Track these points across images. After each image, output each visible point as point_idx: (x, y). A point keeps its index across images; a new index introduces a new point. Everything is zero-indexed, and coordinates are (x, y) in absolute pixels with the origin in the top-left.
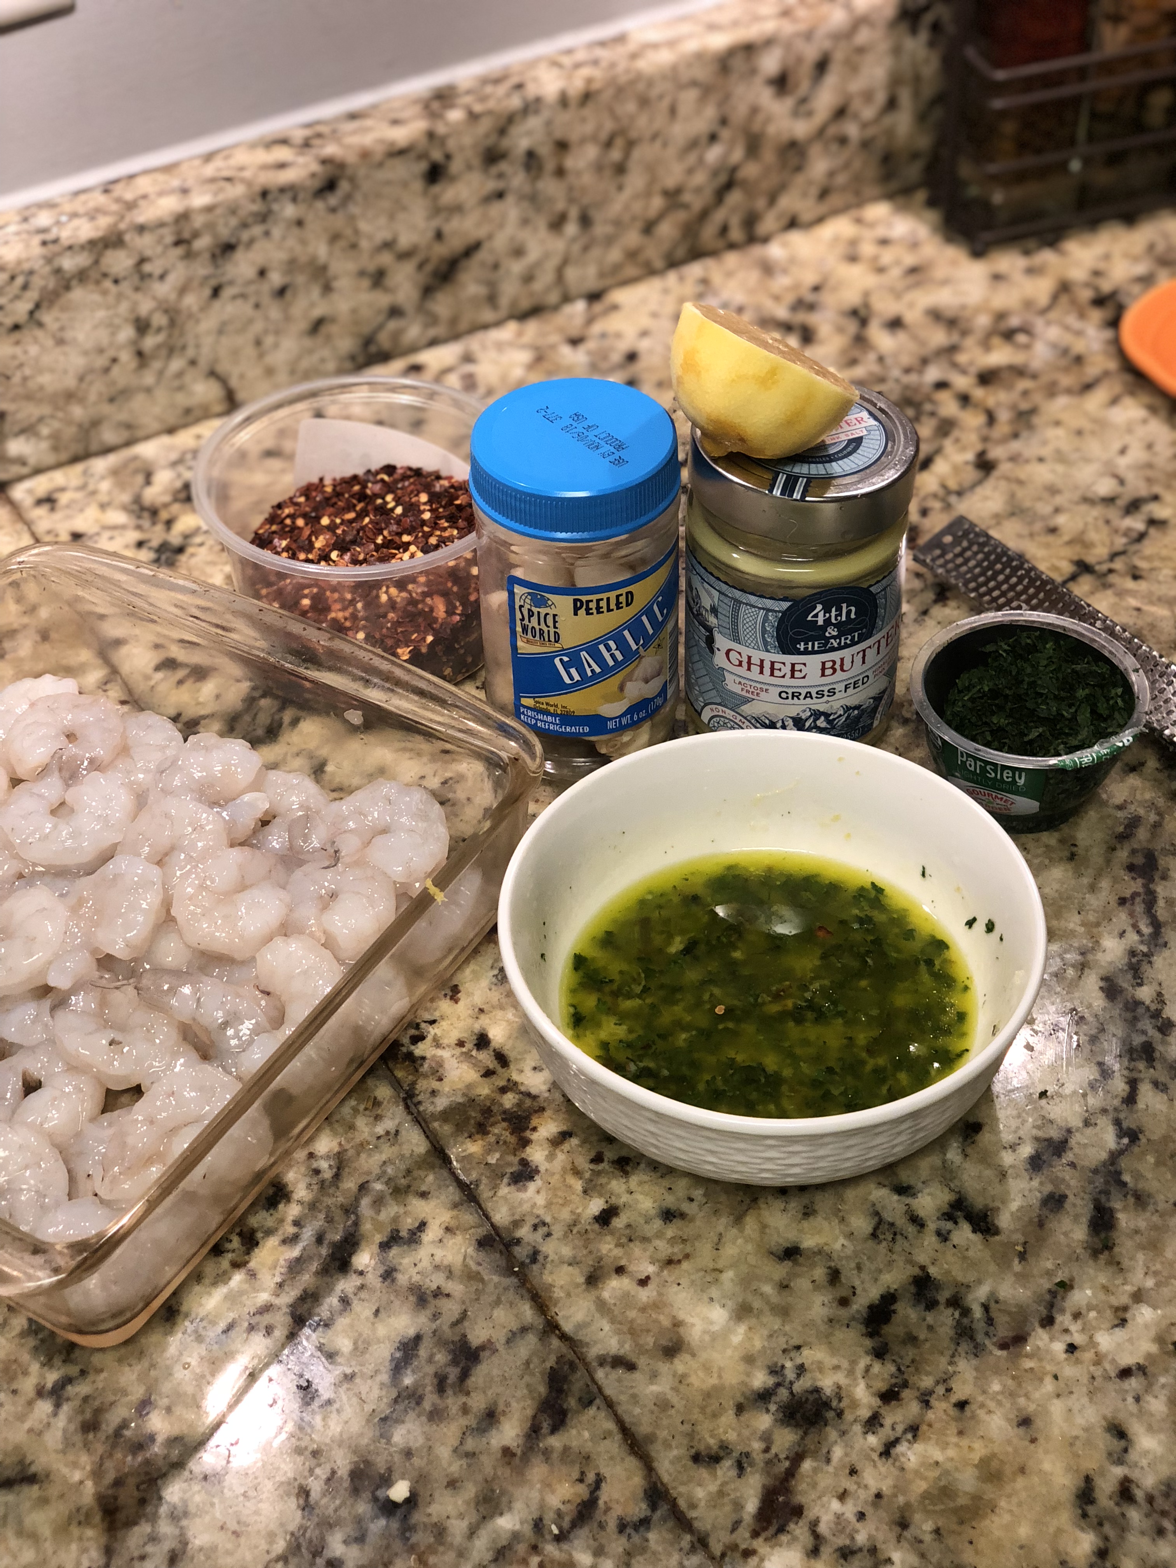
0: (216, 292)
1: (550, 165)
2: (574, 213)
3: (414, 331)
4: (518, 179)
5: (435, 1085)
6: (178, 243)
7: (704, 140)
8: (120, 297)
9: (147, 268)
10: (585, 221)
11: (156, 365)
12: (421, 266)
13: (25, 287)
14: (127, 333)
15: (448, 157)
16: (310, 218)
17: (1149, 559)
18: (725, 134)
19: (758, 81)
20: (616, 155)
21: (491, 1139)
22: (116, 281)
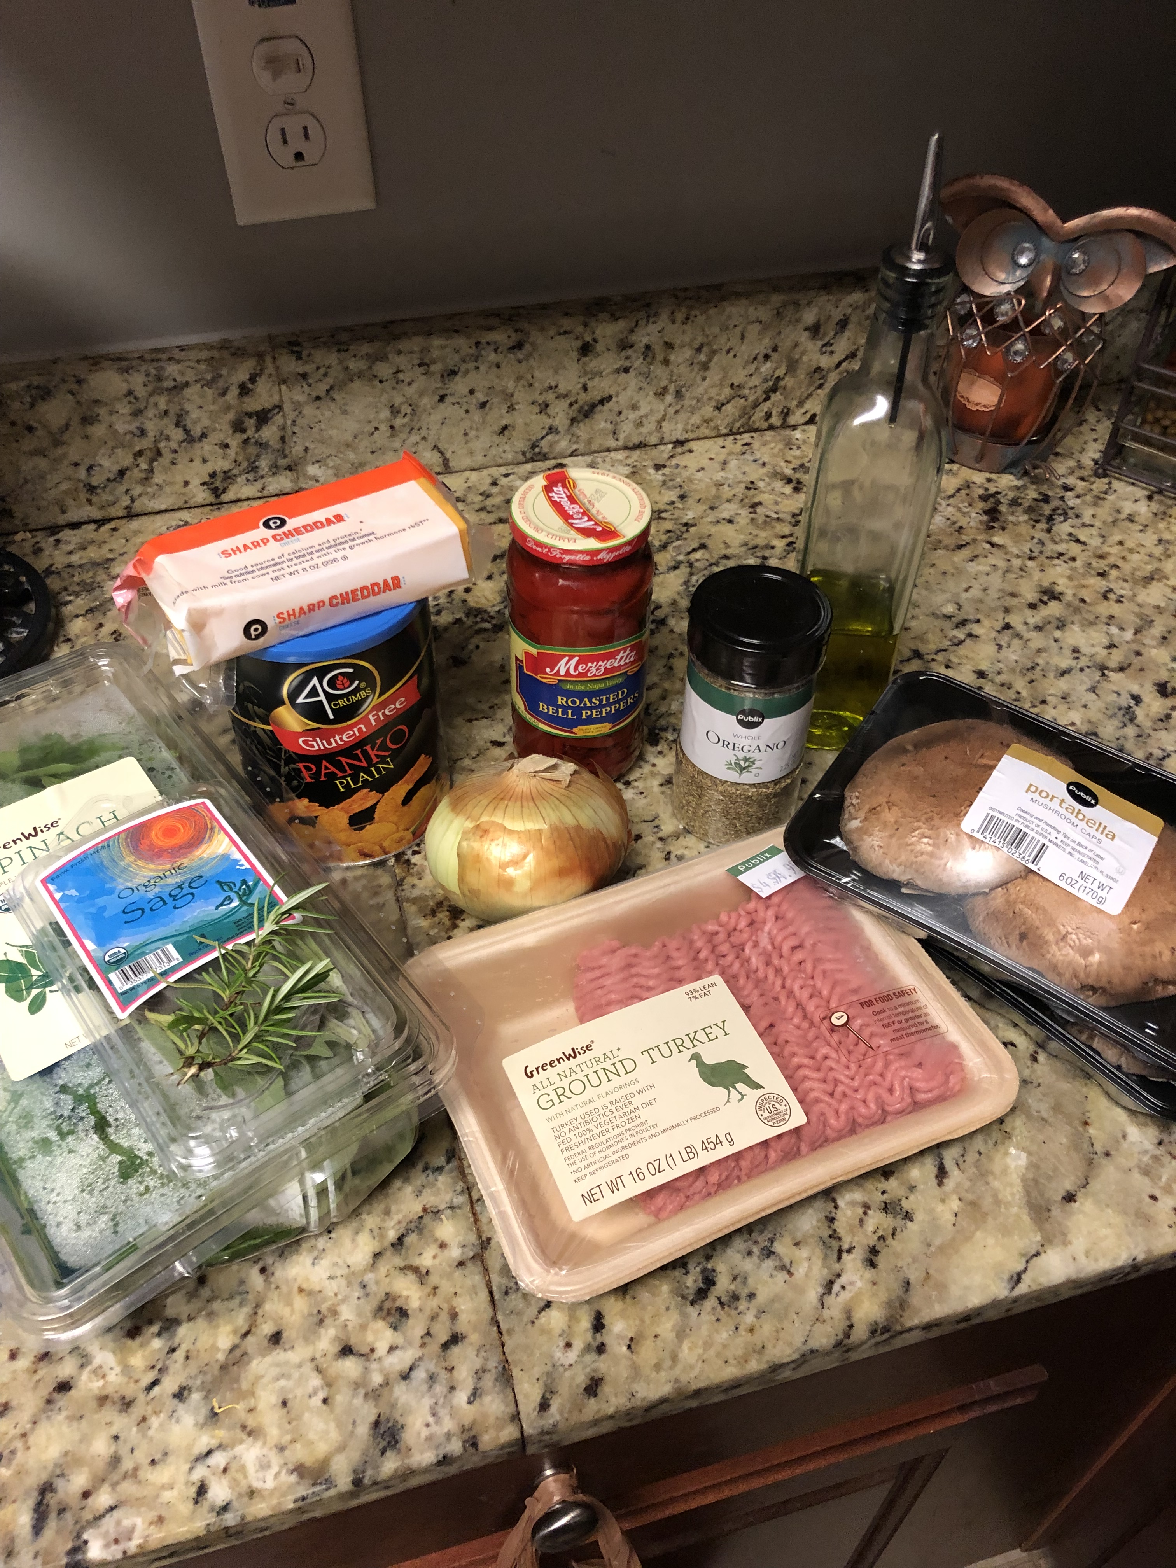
0: (442, 398)
1: (660, 357)
2: (672, 388)
3: (563, 444)
4: (638, 363)
5: (416, 881)
6: (420, 365)
7: (761, 358)
8: (383, 390)
9: (401, 376)
10: (679, 395)
11: (403, 436)
12: (571, 405)
13: (325, 375)
14: (385, 413)
15: (595, 340)
16: (503, 365)
17: (960, 657)
18: (774, 356)
19: (801, 326)
20: (703, 357)
21: (436, 920)
22: (381, 382)
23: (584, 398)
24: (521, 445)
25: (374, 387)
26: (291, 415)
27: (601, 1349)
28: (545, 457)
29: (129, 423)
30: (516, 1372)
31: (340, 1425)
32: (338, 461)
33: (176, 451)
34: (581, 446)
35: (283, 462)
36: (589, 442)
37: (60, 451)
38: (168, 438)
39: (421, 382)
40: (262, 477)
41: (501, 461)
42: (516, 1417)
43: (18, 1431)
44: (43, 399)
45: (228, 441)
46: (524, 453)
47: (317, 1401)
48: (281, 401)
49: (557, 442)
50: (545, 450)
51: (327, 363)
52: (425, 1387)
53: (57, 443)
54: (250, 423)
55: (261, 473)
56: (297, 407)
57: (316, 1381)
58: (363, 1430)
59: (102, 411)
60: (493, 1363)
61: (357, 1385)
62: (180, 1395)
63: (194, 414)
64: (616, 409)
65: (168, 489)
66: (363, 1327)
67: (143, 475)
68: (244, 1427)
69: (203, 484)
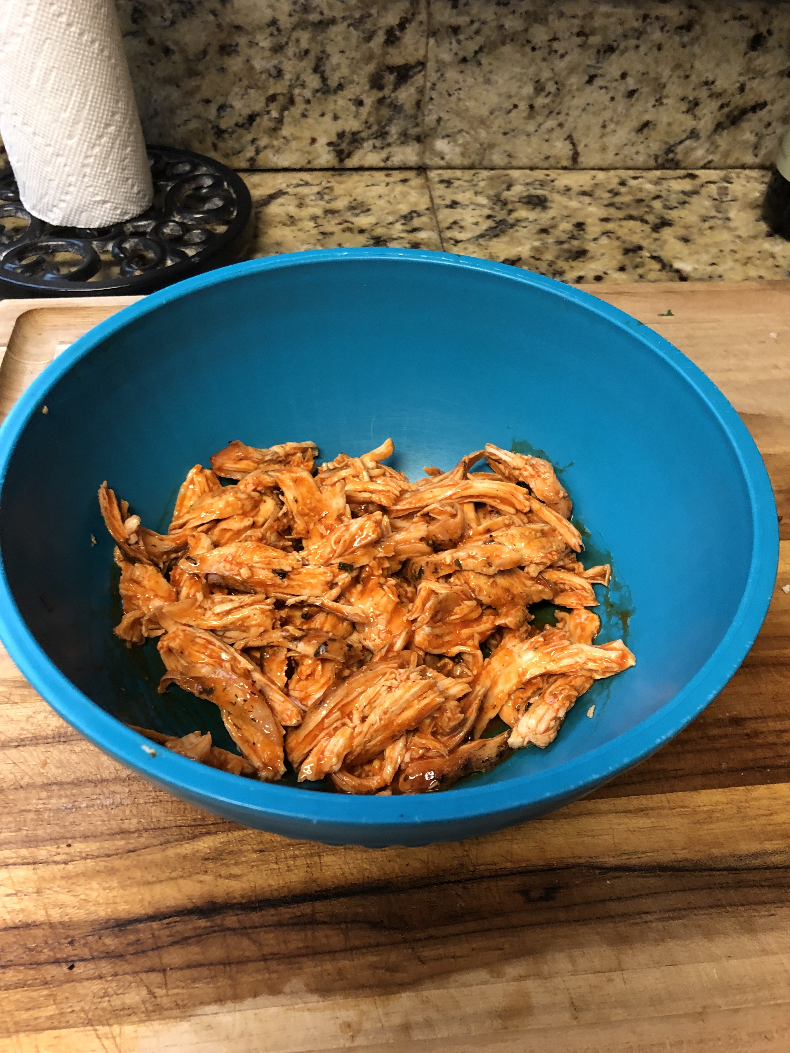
23: (738, 101)
24: (656, 147)
25: (524, 55)
26: (433, 76)
28: (676, 165)
29: (269, 59)
32: (468, 138)
33: (308, 102)
34: (716, 158)
35: (414, 131)
36: (727, 154)
37: (194, 83)
38: (303, 86)
39: (574, 57)
40: (389, 145)
41: (630, 163)
44: (184, 15)
45: (363, 97)
46: (656, 158)
48: (425, 56)
49: (694, 149)
50: (679, 157)
51: (483, 17)
53: (193, 73)
54: (390, 78)
55: (390, 140)
56: (441, 66)
59: (243, 40)
63: (335, 59)
64: (767, 119)
65: (294, 145)
67: (272, 124)
69: (329, 144)
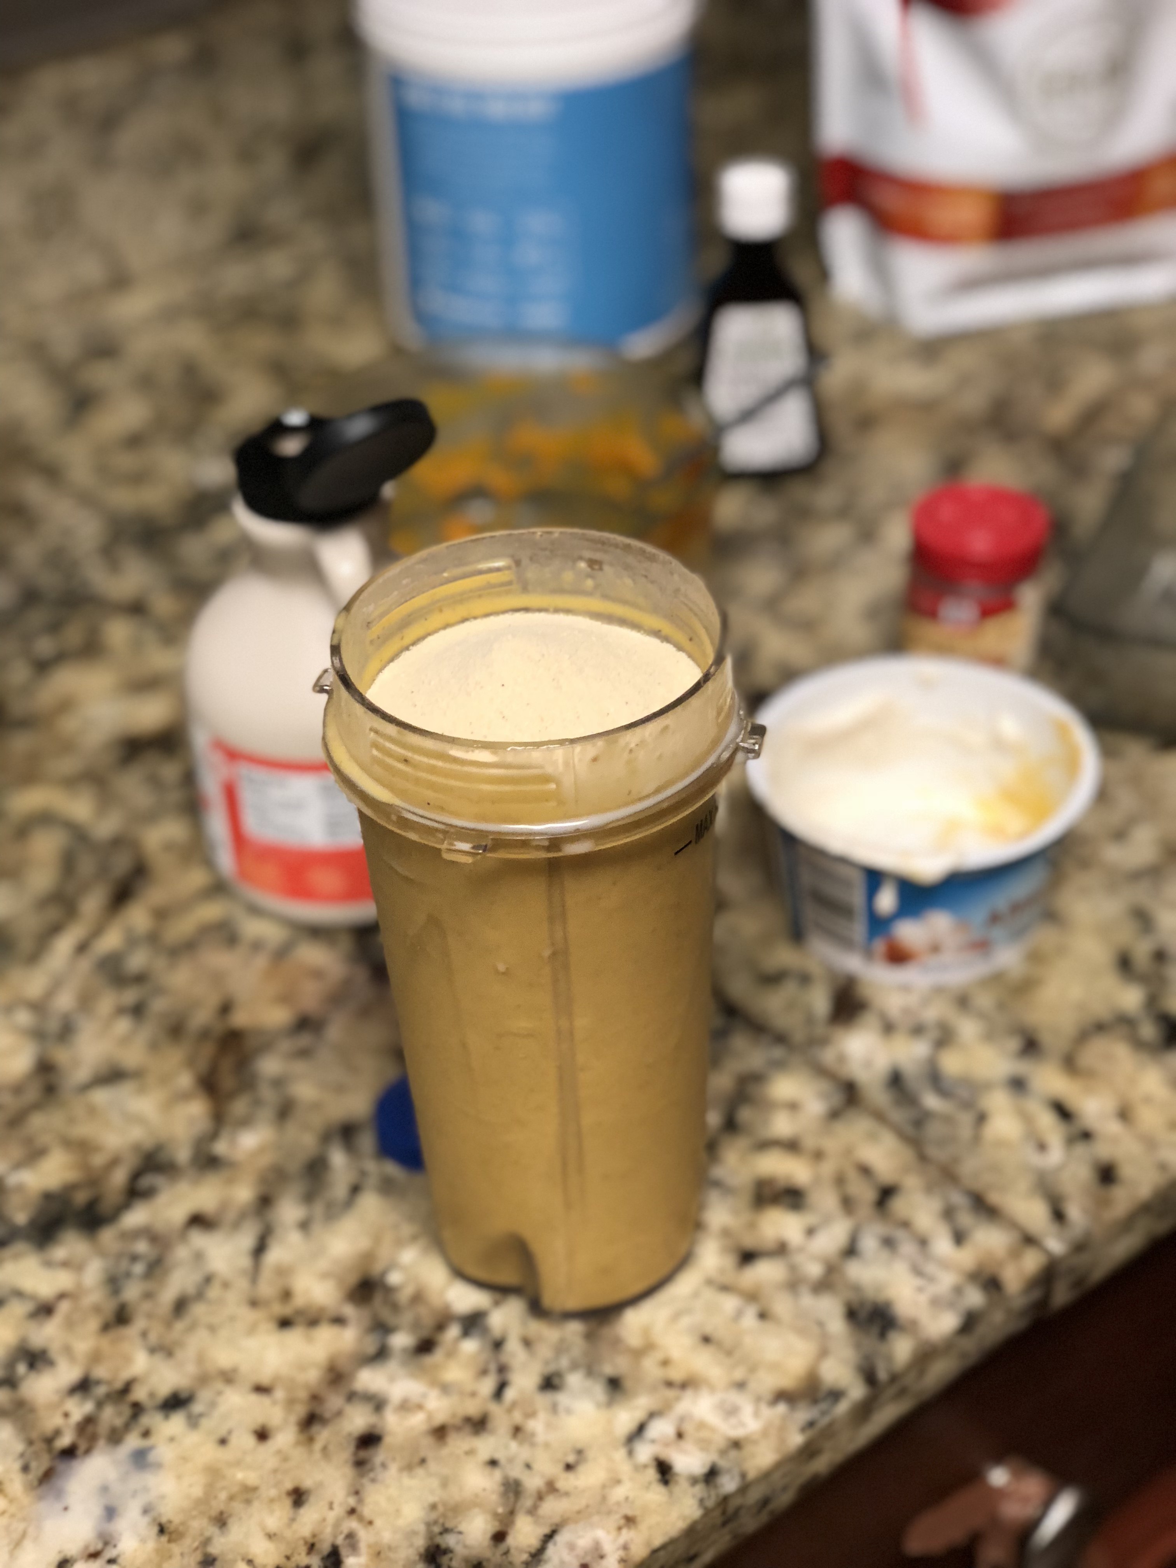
27: (1086, 1136)
30: (994, 1198)
31: (802, 1332)
42: (1029, 1240)
43: (339, 1511)
47: (749, 1320)
52: (885, 1254)
57: (730, 1303)
58: (837, 1325)
60: (958, 1199)
61: (793, 1284)
62: (550, 1384)
66: (752, 1226)
68: (669, 1384)
